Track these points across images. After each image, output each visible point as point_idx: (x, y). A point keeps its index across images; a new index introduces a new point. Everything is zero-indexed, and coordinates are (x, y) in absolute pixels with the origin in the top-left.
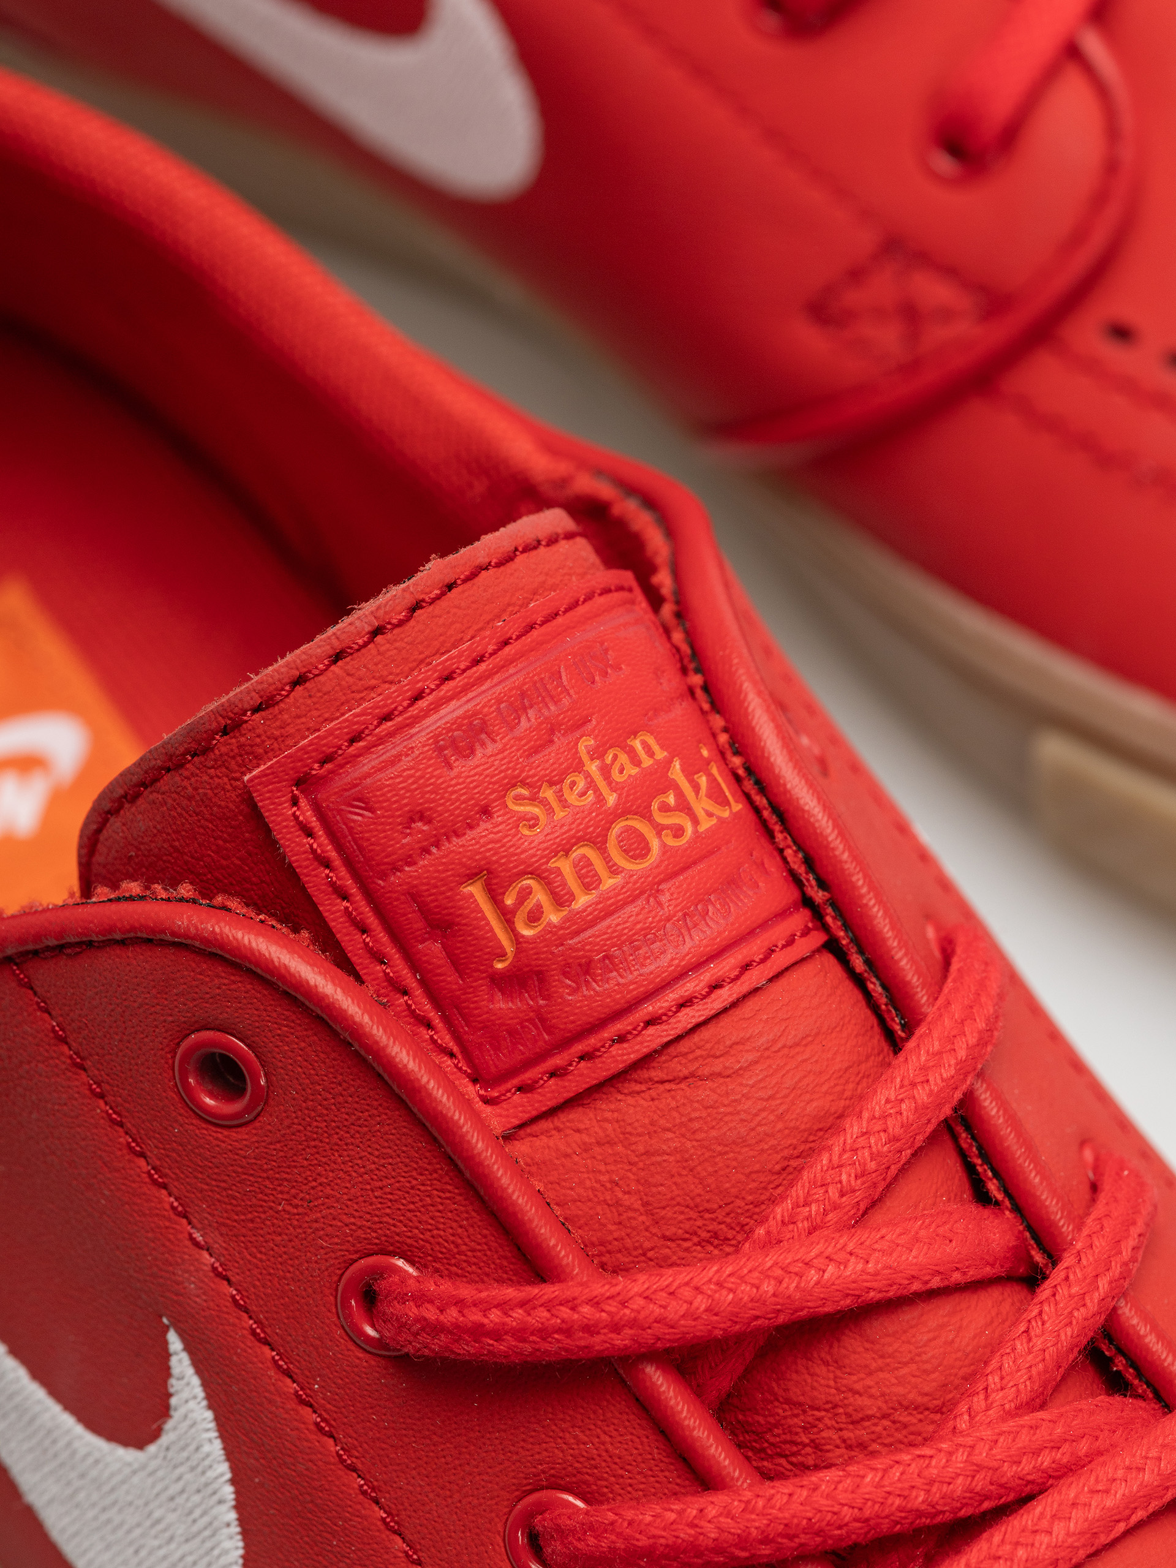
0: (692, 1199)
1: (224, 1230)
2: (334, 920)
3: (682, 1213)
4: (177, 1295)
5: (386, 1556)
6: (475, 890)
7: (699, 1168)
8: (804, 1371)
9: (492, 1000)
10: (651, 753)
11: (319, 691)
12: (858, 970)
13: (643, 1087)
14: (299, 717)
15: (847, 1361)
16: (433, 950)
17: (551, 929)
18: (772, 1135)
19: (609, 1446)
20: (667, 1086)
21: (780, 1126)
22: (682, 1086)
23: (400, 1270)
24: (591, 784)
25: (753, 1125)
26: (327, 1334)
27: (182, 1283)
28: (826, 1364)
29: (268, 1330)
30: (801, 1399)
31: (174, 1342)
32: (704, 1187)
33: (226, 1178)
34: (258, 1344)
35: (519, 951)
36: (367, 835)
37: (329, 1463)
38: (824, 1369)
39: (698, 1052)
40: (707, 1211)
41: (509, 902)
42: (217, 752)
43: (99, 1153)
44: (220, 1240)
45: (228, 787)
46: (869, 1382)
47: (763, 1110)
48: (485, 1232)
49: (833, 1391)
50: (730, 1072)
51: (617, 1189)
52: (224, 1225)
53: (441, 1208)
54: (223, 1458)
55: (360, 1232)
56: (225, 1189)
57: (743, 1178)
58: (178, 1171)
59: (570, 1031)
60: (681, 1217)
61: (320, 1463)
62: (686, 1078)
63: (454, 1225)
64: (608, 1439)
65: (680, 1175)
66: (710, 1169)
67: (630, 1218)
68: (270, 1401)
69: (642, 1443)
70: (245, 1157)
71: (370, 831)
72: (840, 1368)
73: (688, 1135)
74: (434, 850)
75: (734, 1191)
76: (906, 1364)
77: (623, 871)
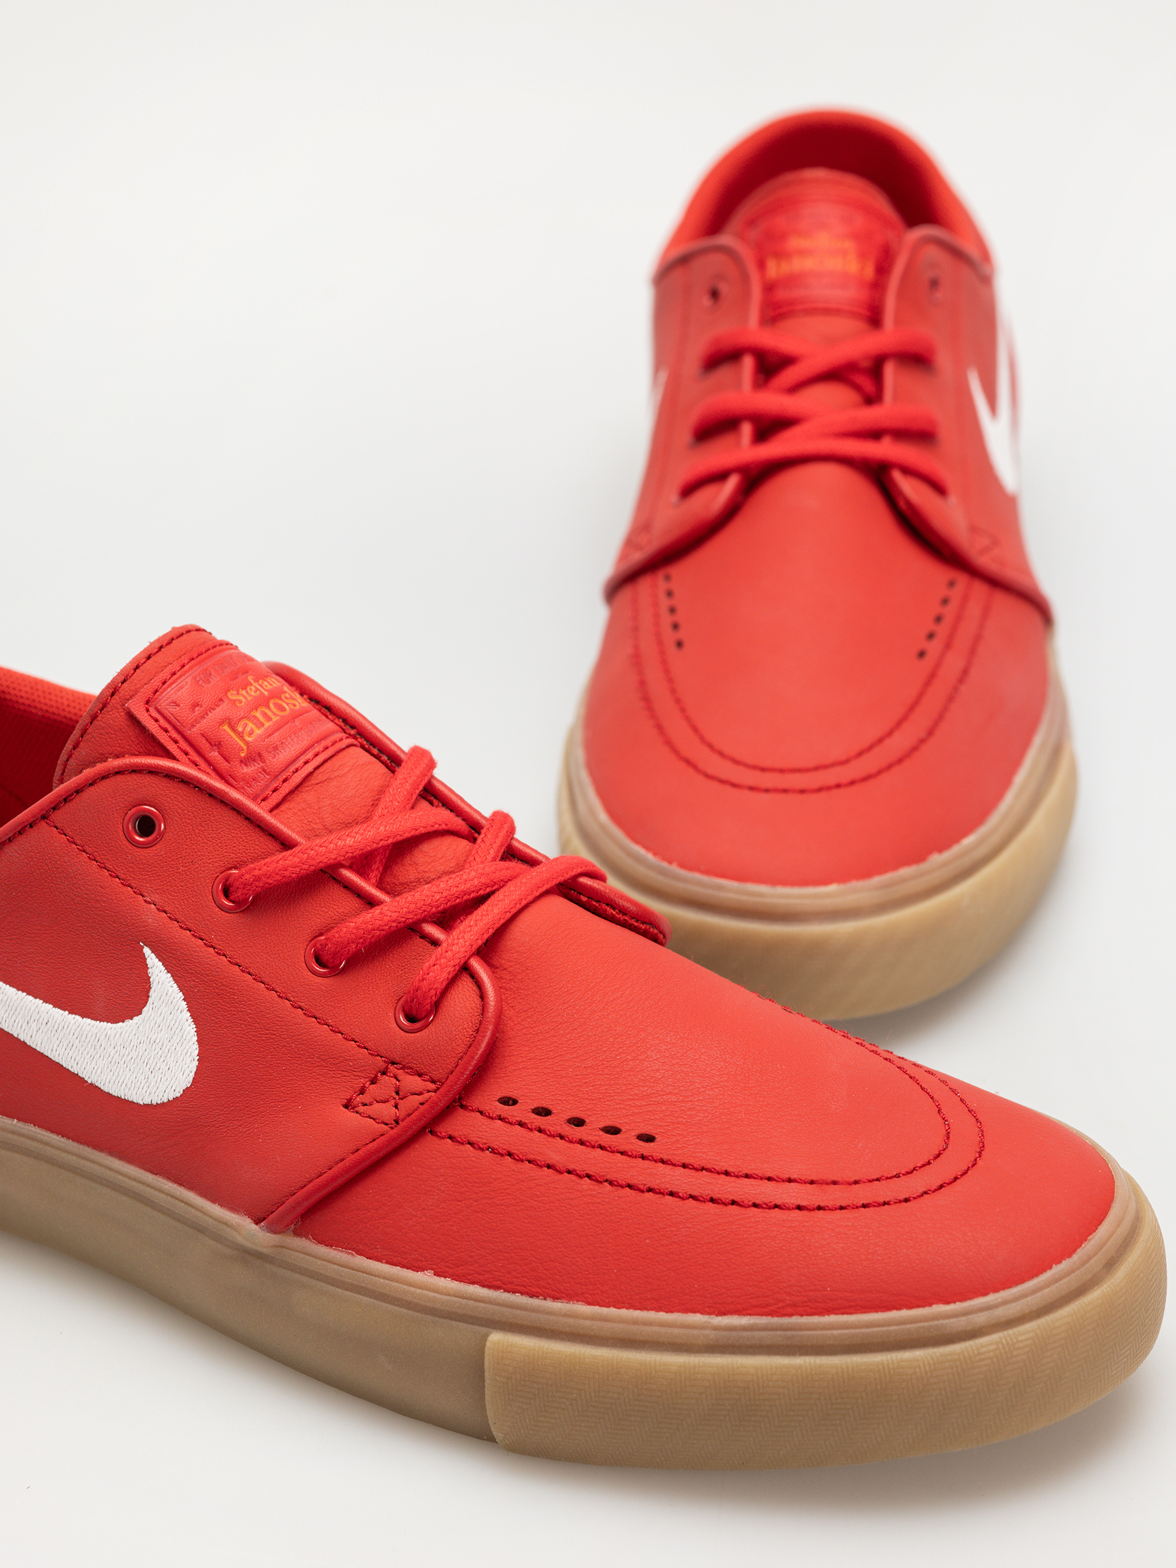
0: (342, 820)
1: (158, 892)
2: (174, 751)
3: (339, 826)
4: (144, 927)
5: (258, 993)
6: (226, 728)
7: (341, 808)
8: (403, 870)
9: (243, 769)
10: (274, 682)
11: (146, 669)
12: (376, 753)
13: (310, 788)
14: (140, 680)
15: (419, 862)
16: (214, 755)
17: (260, 736)
18: (365, 792)
19: (338, 910)
20: (319, 785)
21: (366, 789)
22: (325, 783)
23: (234, 873)
24: (258, 689)
25: (356, 789)
26: (212, 912)
27: (146, 921)
28: (411, 865)
29: (187, 923)
30: (406, 881)
31: (147, 951)
32: (345, 815)
33: (155, 868)
34: (183, 931)
35: (248, 747)
36: (179, 714)
37: (226, 965)
38: (411, 867)
39: (327, 771)
40: (349, 823)
41: (240, 729)
42: (111, 704)
43: (98, 884)
44: (157, 896)
45: (119, 716)
46: (429, 867)
47: (359, 784)
48: (266, 843)
49: (417, 874)
50: (341, 775)
51: (311, 824)
52: (159, 889)
53: (246, 841)
54: (179, 991)
55: (217, 864)
56: (155, 874)
57: (359, 809)
58: (133, 876)
59: (277, 772)
60: (339, 828)
61: (222, 967)
62: (325, 780)
63: (253, 845)
64: (336, 907)
65: (334, 812)
66: (345, 808)
67: (320, 833)
68: (195, 952)
69: (350, 903)
70: (161, 856)
71: (180, 713)
72: (417, 865)
73: (333, 798)
74: (206, 716)
75: (357, 814)
76: (442, 858)
77: (278, 715)
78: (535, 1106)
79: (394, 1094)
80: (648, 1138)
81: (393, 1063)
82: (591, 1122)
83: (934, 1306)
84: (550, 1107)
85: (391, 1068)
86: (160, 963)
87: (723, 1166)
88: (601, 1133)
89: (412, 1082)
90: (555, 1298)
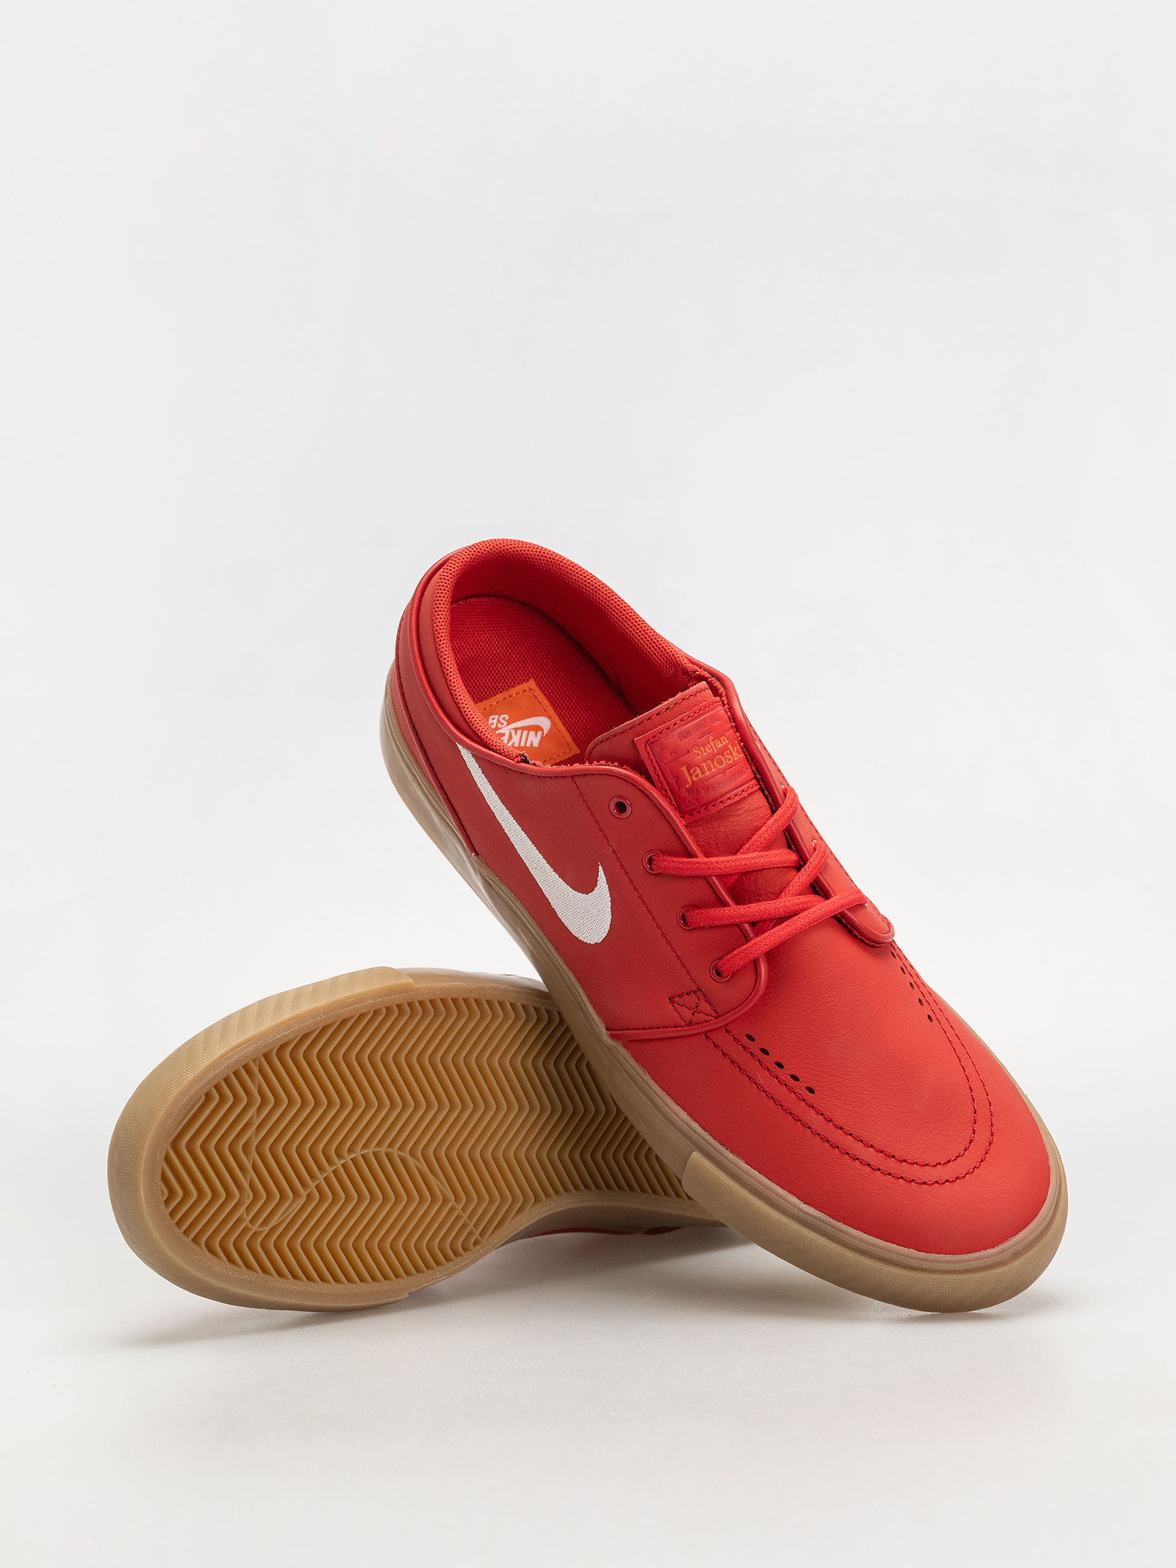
0: (729, 841)
1: (616, 842)
2: (651, 773)
3: (727, 844)
6: (684, 768)
7: (730, 836)
8: (749, 883)
9: (685, 795)
10: (725, 741)
12: (767, 794)
13: (718, 818)
16: (673, 781)
17: (701, 779)
18: (745, 830)
20: (723, 817)
24: (712, 747)
26: (639, 868)
29: (625, 866)
30: (747, 889)
31: (600, 867)
32: (732, 839)
34: (621, 868)
35: (692, 783)
39: (731, 810)
40: (732, 844)
41: (691, 772)
44: (615, 844)
46: (763, 886)
47: (743, 824)
48: (679, 847)
50: (738, 815)
51: (710, 839)
54: (610, 896)
57: (741, 837)
62: (729, 816)
63: (672, 844)
65: (725, 836)
67: (712, 845)
69: (710, 896)
70: (623, 827)
73: (727, 828)
74: (676, 759)
75: (737, 841)
77: (717, 767)
78: (763, 1047)
79: (694, 1007)
80: (811, 1090)
81: (701, 990)
82: (787, 1069)
83: (911, 1249)
84: (769, 1052)
85: (699, 993)
86: (605, 878)
87: (841, 1124)
88: (789, 1077)
89: (705, 1006)
90: (732, 1152)
